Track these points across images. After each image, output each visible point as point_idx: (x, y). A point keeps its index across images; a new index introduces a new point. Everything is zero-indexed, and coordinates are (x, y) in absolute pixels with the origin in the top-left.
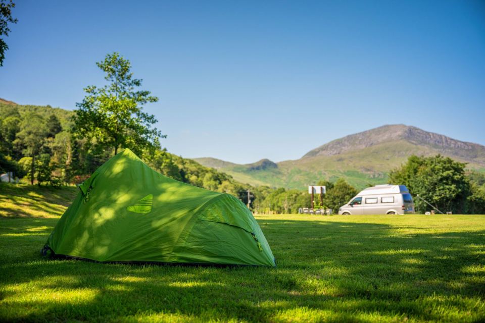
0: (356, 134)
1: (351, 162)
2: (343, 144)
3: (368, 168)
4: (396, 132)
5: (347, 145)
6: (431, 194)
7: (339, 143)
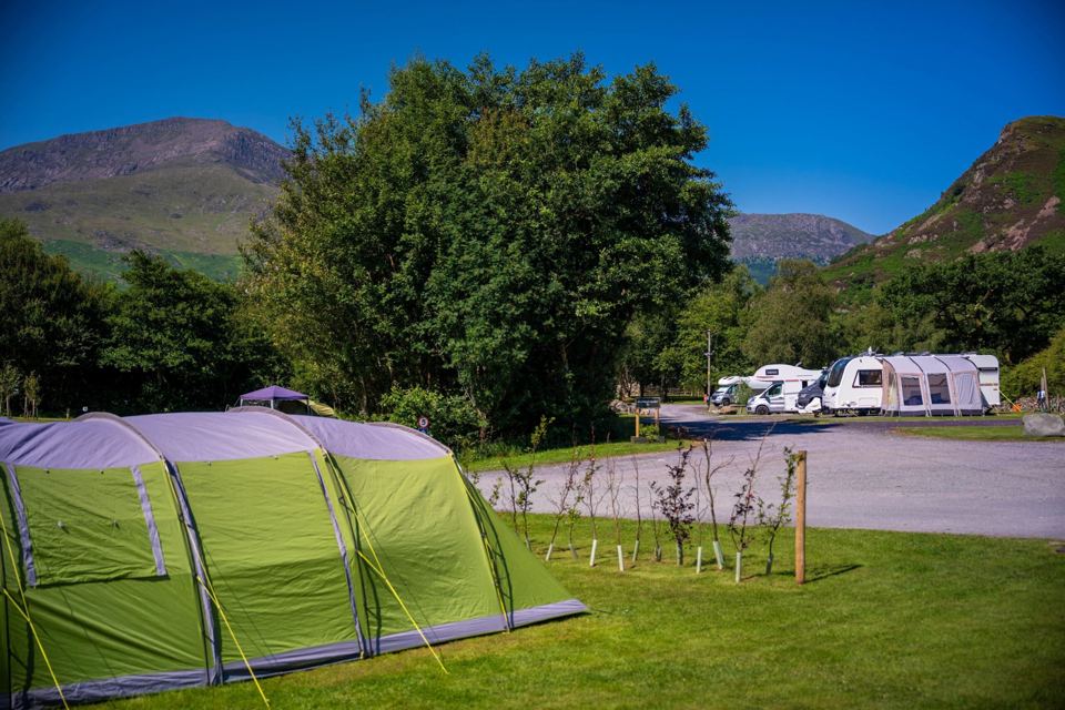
0: (90, 134)
1: (70, 215)
2: (46, 161)
3: (122, 237)
4: (204, 141)
5: (60, 166)
6: (555, 285)
7: (34, 156)
